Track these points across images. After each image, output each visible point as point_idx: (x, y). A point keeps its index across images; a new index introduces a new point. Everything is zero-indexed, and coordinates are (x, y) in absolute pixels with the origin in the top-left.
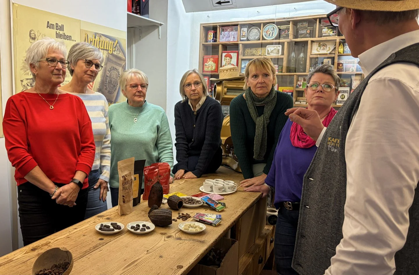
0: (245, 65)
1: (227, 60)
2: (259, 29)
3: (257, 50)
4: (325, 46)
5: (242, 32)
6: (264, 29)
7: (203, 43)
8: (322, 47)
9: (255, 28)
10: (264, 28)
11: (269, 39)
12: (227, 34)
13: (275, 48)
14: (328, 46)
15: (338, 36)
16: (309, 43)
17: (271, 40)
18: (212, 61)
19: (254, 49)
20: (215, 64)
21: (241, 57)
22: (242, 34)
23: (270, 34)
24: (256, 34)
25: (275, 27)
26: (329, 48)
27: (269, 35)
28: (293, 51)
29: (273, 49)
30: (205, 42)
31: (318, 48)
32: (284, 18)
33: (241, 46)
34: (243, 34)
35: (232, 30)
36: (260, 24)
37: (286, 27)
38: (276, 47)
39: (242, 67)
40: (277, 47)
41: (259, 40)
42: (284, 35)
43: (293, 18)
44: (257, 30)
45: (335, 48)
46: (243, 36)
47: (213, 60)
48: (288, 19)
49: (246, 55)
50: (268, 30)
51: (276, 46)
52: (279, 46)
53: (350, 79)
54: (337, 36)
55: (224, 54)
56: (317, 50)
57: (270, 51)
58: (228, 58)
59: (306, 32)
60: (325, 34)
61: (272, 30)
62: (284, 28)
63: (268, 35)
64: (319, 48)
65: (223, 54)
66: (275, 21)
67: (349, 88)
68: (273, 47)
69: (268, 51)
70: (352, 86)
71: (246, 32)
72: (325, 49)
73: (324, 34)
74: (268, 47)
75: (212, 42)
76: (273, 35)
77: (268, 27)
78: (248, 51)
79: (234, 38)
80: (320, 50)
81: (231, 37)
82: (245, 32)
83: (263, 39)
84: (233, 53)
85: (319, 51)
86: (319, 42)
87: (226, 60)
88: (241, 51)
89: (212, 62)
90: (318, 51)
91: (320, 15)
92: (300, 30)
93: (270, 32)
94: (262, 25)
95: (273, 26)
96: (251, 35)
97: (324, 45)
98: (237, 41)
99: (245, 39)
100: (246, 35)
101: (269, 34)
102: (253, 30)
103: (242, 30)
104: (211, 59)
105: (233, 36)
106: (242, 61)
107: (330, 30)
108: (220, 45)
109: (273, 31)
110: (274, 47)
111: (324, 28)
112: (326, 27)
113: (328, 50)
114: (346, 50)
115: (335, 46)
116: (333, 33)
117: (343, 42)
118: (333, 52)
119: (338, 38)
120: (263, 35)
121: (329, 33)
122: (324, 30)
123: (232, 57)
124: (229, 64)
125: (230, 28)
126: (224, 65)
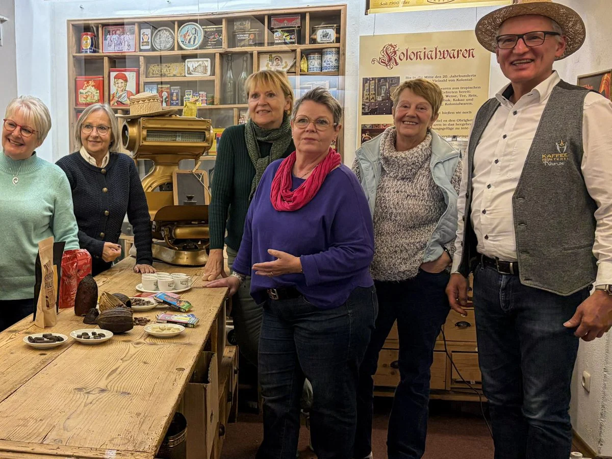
1: (120, 85)
2: (172, 32)
3: (168, 67)
4: (279, 60)
5: (142, 36)
6: (181, 31)
7: (75, 54)
8: (274, 61)
9: (165, 29)
10: (180, 29)
11: (189, 49)
12: (117, 39)
13: (199, 63)
15: (298, 43)
16: (255, 55)
17: (193, 49)
18: (92, 86)
19: (164, 65)
20: (98, 91)
21: (143, 79)
22: (143, 40)
23: (190, 39)
24: (167, 39)
25: (199, 28)
26: (286, 62)
27: (189, 42)
28: (229, 69)
29: (196, 65)
30: (76, 53)
31: (268, 64)
32: (213, 14)
33: (142, 59)
34: (145, 40)
35: (125, 32)
36: (173, 22)
37: (216, 28)
38: (201, 63)
40: (203, 61)
41: (173, 49)
42: (213, 41)
43: (227, 14)
44: (167, 33)
45: (295, 63)
46: (145, 42)
47: (93, 84)
48: (219, 14)
49: (151, 75)
50: (186, 34)
51: (201, 61)
52: (207, 61)
54: (296, 44)
55: (113, 74)
56: (267, 66)
57: (191, 69)
58: (121, 81)
59: (249, 37)
61: (194, 33)
62: (212, 29)
63: (187, 42)
64: (270, 63)
65: (111, 73)
66: (199, 18)
68: (196, 63)
69: (189, 68)
71: (150, 36)
72: (279, 64)
73: (277, 40)
74: (188, 62)
75: (91, 52)
76: (196, 42)
77: (186, 29)
78: (155, 68)
79: (129, 45)
81: (123, 44)
82: (147, 35)
83: (180, 48)
84: (129, 73)
86: (270, 54)
87: (117, 85)
88: (142, 69)
89: (93, 88)
91: (270, 10)
92: (238, 34)
93: (190, 37)
94: (176, 23)
95: (196, 27)
96: (158, 42)
97: (277, 58)
98: (135, 52)
99: (149, 47)
100: (150, 40)
101: (188, 40)
102: (161, 32)
103: (141, 33)
104: (90, 82)
105: (126, 43)
106: (145, 86)
107: (286, 34)
108: (105, 58)
109: (196, 35)
110: (199, 61)
111: (277, 31)
112: (280, 30)
113: (286, 67)
114: (311, 67)
115: (295, 60)
116: (291, 39)
117: (306, 54)
118: (293, 70)
119: (299, 48)
120: (180, 41)
121: (285, 40)
122: (277, 35)
123: (128, 80)
124: (122, 91)
125: (121, 29)
126: (114, 93)
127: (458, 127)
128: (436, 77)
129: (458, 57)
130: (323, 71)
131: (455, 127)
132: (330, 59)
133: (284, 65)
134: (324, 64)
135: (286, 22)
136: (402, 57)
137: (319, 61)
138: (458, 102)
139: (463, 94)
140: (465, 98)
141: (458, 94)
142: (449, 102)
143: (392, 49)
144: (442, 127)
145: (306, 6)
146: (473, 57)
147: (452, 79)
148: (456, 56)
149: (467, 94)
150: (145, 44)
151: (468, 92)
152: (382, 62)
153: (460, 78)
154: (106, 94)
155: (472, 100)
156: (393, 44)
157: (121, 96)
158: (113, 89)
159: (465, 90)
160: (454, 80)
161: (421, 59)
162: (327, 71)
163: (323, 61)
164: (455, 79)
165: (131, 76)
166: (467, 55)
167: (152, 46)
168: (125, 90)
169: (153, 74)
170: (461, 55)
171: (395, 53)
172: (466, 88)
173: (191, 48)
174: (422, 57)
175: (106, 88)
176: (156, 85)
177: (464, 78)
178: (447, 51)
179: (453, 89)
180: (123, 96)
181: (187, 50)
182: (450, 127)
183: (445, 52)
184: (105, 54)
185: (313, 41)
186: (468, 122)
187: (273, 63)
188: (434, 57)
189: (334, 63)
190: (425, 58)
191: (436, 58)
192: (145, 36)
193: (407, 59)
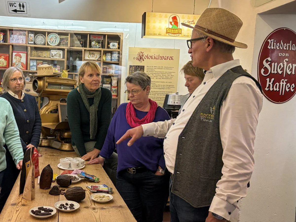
0: (33, 64)
1: (17, 59)
2: (44, 37)
3: (42, 53)
4: (93, 54)
5: (29, 37)
9: (41, 35)
10: (48, 36)
11: (53, 45)
12: (16, 37)
13: (57, 52)
15: (102, 48)
16: (83, 51)
17: (54, 46)
19: (40, 52)
20: (6, 61)
21: (29, 57)
23: (53, 41)
24: (42, 40)
27: (53, 42)
28: (71, 56)
29: (56, 53)
31: (89, 56)
32: (64, 30)
33: (29, 48)
35: (21, 34)
36: (45, 32)
37: (65, 37)
39: (31, 65)
40: (59, 52)
41: (45, 44)
43: (71, 31)
44: (42, 37)
45: (101, 56)
46: (31, 40)
47: (3, 57)
48: (67, 31)
49: (33, 55)
50: (51, 38)
52: (61, 52)
53: (110, 79)
54: (101, 48)
58: (18, 57)
59: (80, 43)
60: (94, 45)
62: (63, 38)
63: (52, 42)
65: (13, 53)
66: (57, 31)
67: (110, 85)
68: (56, 52)
69: (52, 54)
70: (112, 84)
71: (33, 37)
72: (93, 57)
74: (52, 51)
75: (3, 42)
76: (56, 43)
77: (51, 36)
78: (34, 52)
79: (23, 41)
81: (20, 40)
82: (32, 37)
83: (48, 45)
85: (90, 58)
86: (90, 51)
87: (16, 59)
88: (29, 52)
89: (3, 60)
91: (90, 32)
92: (75, 41)
93: (53, 40)
94: (47, 33)
95: (56, 36)
96: (37, 40)
97: (92, 54)
98: (26, 44)
100: (33, 39)
102: (39, 36)
103: (29, 36)
104: (2, 56)
105: (21, 40)
106: (30, 61)
107: (97, 43)
108: (10, 45)
111: (93, 42)
112: (94, 41)
113: (96, 58)
114: (107, 59)
116: (99, 45)
117: (105, 53)
118: (99, 59)
119: (102, 50)
120: (48, 41)
121: (96, 46)
122: (93, 43)
123: (22, 57)
124: (19, 62)
125: (19, 33)
126: (14, 63)
127: (166, 88)
128: (159, 67)
129: (167, 59)
130: (112, 61)
131: (165, 88)
132: (115, 56)
133: (96, 57)
134: (113, 58)
135: (97, 38)
136: (146, 58)
137: (110, 56)
138: (167, 78)
139: (169, 75)
140: (169, 76)
141: (167, 75)
142: (163, 78)
143: (142, 54)
144: (160, 88)
145: (106, 32)
146: (173, 60)
148: (166, 59)
149: (170, 75)
151: (171, 74)
152: (137, 59)
153: (168, 68)
154: (10, 63)
155: (172, 77)
156: (142, 52)
157: (18, 64)
159: (169, 73)
160: (165, 69)
161: (153, 59)
162: (114, 61)
163: (112, 57)
164: (166, 68)
165: (23, 55)
166: (171, 59)
167: (34, 42)
168: (20, 62)
170: (168, 59)
171: (143, 55)
172: (170, 72)
174: (154, 58)
175: (10, 60)
176: (36, 61)
177: (169, 68)
178: (163, 56)
179: (165, 72)
180: (19, 64)
181: (51, 46)
182: (164, 88)
183: (163, 57)
184: (10, 44)
185: (108, 47)
186: (170, 86)
187: (91, 55)
188: (158, 58)
189: (117, 58)
190: (154, 59)
191: (159, 59)
192: (31, 37)
193: (147, 59)
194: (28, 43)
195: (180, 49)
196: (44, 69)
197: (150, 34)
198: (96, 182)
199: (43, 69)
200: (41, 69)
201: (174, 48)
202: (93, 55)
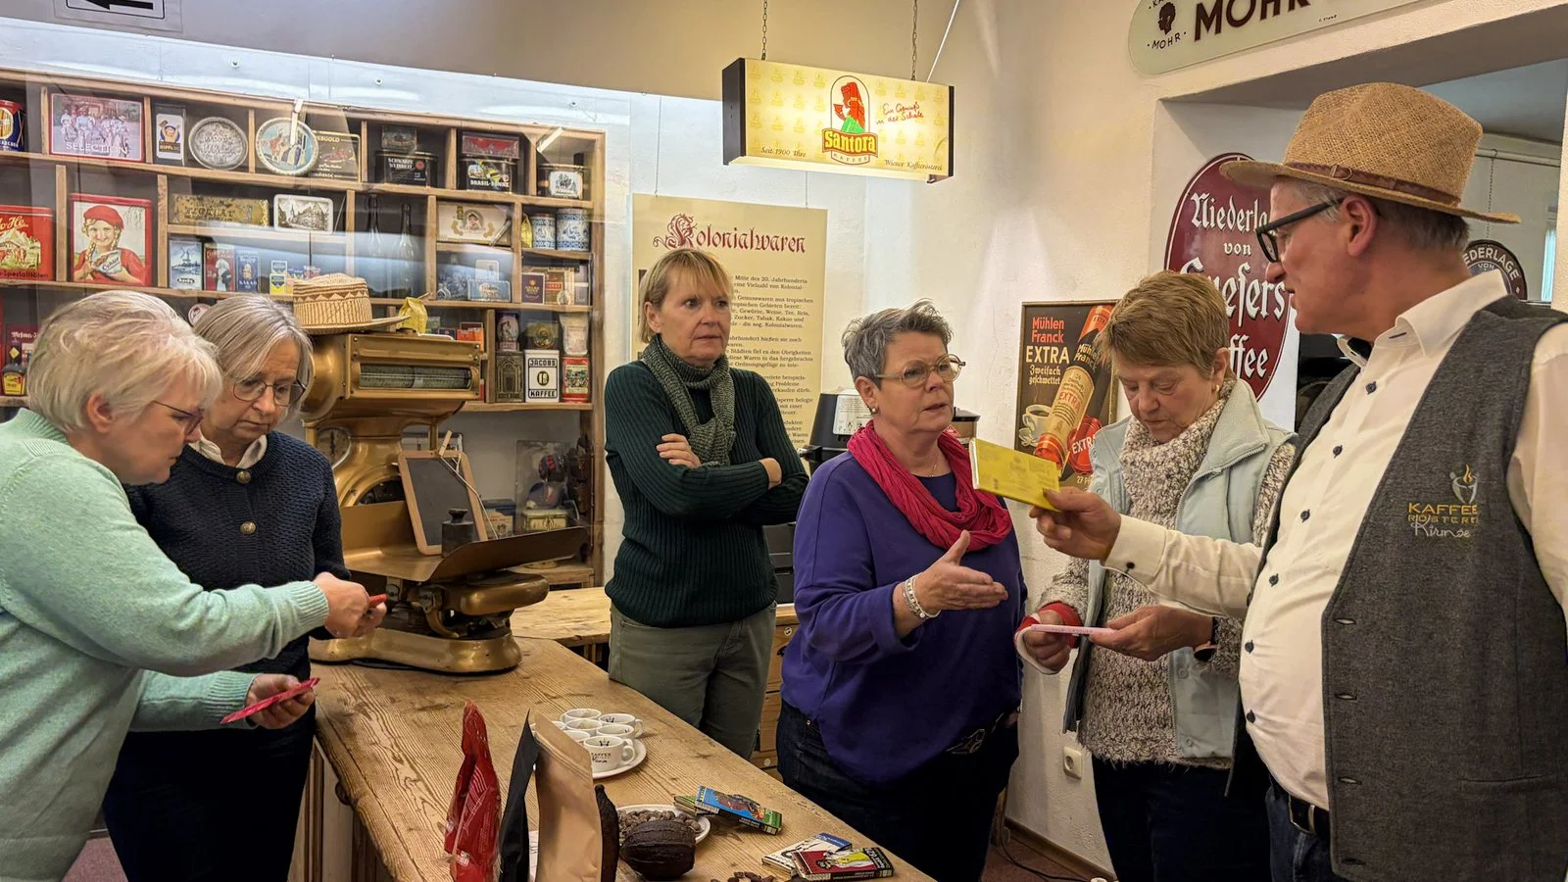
0: (185, 257)
1: (101, 234)
2: (240, 131)
3: (228, 206)
4: (477, 219)
5: (159, 129)
6: (263, 132)
8: (468, 221)
9: (220, 122)
10: (261, 128)
11: (286, 172)
12: (90, 126)
13: (307, 206)
14: (486, 223)
15: (515, 190)
16: (432, 202)
17: (292, 175)
18: (21, 230)
19: (217, 200)
20: (38, 244)
21: (163, 228)
22: (163, 137)
23: (286, 153)
24: (227, 146)
26: (490, 226)
27: (284, 159)
28: (372, 226)
29: (300, 208)
31: (455, 223)
33: (162, 181)
34: (168, 140)
35: (112, 114)
36: (245, 110)
37: (340, 137)
38: (311, 205)
39: (172, 264)
40: (316, 203)
41: (244, 168)
42: (335, 164)
43: (373, 112)
44: (228, 133)
45: (510, 228)
46: (170, 144)
47: (22, 225)
48: (354, 111)
49: (182, 218)
50: (277, 139)
51: (312, 202)
52: (327, 204)
53: (557, 326)
54: (510, 193)
55: (81, 209)
56: (454, 227)
57: (289, 216)
58: (102, 224)
59: (414, 166)
60: (477, 180)
61: (297, 142)
62: (332, 139)
63: (279, 158)
64: (460, 222)
65: (77, 205)
67: (557, 352)
68: (300, 204)
69: (282, 214)
70: (566, 348)
71: (181, 131)
72: (478, 228)
73: (474, 179)
74: (281, 200)
75: (13, 148)
76: (302, 161)
77: (276, 129)
78: (187, 203)
79: (125, 146)
80: (463, 230)
81: (109, 140)
82: (175, 129)
83: (262, 169)
84: (127, 208)
85: (461, 234)
86: (459, 204)
87: (91, 233)
88: (163, 204)
89: (22, 236)
90: (456, 232)
91: (461, 120)
92: (391, 157)
93: (286, 148)
94: (251, 115)
95: (299, 129)
96: (202, 146)
97: (473, 215)
98: (142, 162)
99: (179, 156)
100: (181, 141)
101: (281, 154)
102: (209, 128)
104: (14, 220)
105: (118, 140)
106: (171, 242)
107: (492, 171)
108: (58, 166)
109: (303, 148)
110: (307, 202)
111: (474, 163)
112: (480, 161)
113: (490, 234)
114: (539, 238)
115: (508, 223)
116: (501, 181)
117: (531, 212)
118: (505, 241)
119: (519, 200)
120: (260, 153)
121: (489, 181)
122: (474, 170)
123: (125, 223)
124: (108, 248)
125: (101, 105)
126: (84, 252)
127: (783, 362)
128: (753, 279)
129: (783, 249)
130: (560, 249)
131: (779, 362)
132: (574, 229)
133: (487, 231)
134: (564, 237)
135: (492, 147)
136: (701, 240)
137: (552, 229)
138: (784, 322)
139: (789, 310)
140: (793, 317)
141: (783, 310)
142: (770, 322)
143: (687, 223)
144: (762, 362)
145: (531, 123)
146: (803, 251)
147: (776, 283)
148: (780, 247)
149: (795, 311)
150: (169, 147)
151: (797, 307)
152: (670, 245)
153: (786, 284)
154: (62, 252)
155: (802, 320)
156: (687, 215)
157: (104, 260)
158: (82, 242)
159: (792, 303)
160: (777, 287)
161: (730, 246)
162: (569, 249)
163: (561, 231)
164: (779, 284)
166: (795, 248)
167: (187, 152)
168: (115, 247)
169: (189, 217)
170: (786, 247)
171: (690, 230)
172: (794, 301)
173: (290, 173)
174: (732, 243)
175: (62, 238)
176: (200, 244)
177: (791, 284)
178: (768, 237)
179: (777, 300)
180: (110, 260)
181: (279, 174)
182: (773, 362)
183: (765, 239)
184: (60, 159)
185: (543, 191)
186: (797, 356)
187: (465, 223)
188: (748, 245)
189: (581, 237)
190: (735, 246)
191: (752, 247)
192: (170, 131)
193: (709, 244)
194: (156, 160)
195: (826, 211)
196: (335, 297)
197: (765, 152)
198: (769, 830)
199: (332, 294)
200: (321, 297)
201: (804, 206)
202: (477, 222)
